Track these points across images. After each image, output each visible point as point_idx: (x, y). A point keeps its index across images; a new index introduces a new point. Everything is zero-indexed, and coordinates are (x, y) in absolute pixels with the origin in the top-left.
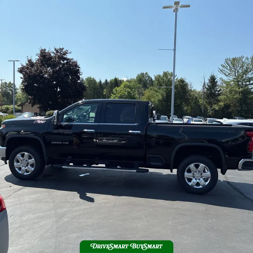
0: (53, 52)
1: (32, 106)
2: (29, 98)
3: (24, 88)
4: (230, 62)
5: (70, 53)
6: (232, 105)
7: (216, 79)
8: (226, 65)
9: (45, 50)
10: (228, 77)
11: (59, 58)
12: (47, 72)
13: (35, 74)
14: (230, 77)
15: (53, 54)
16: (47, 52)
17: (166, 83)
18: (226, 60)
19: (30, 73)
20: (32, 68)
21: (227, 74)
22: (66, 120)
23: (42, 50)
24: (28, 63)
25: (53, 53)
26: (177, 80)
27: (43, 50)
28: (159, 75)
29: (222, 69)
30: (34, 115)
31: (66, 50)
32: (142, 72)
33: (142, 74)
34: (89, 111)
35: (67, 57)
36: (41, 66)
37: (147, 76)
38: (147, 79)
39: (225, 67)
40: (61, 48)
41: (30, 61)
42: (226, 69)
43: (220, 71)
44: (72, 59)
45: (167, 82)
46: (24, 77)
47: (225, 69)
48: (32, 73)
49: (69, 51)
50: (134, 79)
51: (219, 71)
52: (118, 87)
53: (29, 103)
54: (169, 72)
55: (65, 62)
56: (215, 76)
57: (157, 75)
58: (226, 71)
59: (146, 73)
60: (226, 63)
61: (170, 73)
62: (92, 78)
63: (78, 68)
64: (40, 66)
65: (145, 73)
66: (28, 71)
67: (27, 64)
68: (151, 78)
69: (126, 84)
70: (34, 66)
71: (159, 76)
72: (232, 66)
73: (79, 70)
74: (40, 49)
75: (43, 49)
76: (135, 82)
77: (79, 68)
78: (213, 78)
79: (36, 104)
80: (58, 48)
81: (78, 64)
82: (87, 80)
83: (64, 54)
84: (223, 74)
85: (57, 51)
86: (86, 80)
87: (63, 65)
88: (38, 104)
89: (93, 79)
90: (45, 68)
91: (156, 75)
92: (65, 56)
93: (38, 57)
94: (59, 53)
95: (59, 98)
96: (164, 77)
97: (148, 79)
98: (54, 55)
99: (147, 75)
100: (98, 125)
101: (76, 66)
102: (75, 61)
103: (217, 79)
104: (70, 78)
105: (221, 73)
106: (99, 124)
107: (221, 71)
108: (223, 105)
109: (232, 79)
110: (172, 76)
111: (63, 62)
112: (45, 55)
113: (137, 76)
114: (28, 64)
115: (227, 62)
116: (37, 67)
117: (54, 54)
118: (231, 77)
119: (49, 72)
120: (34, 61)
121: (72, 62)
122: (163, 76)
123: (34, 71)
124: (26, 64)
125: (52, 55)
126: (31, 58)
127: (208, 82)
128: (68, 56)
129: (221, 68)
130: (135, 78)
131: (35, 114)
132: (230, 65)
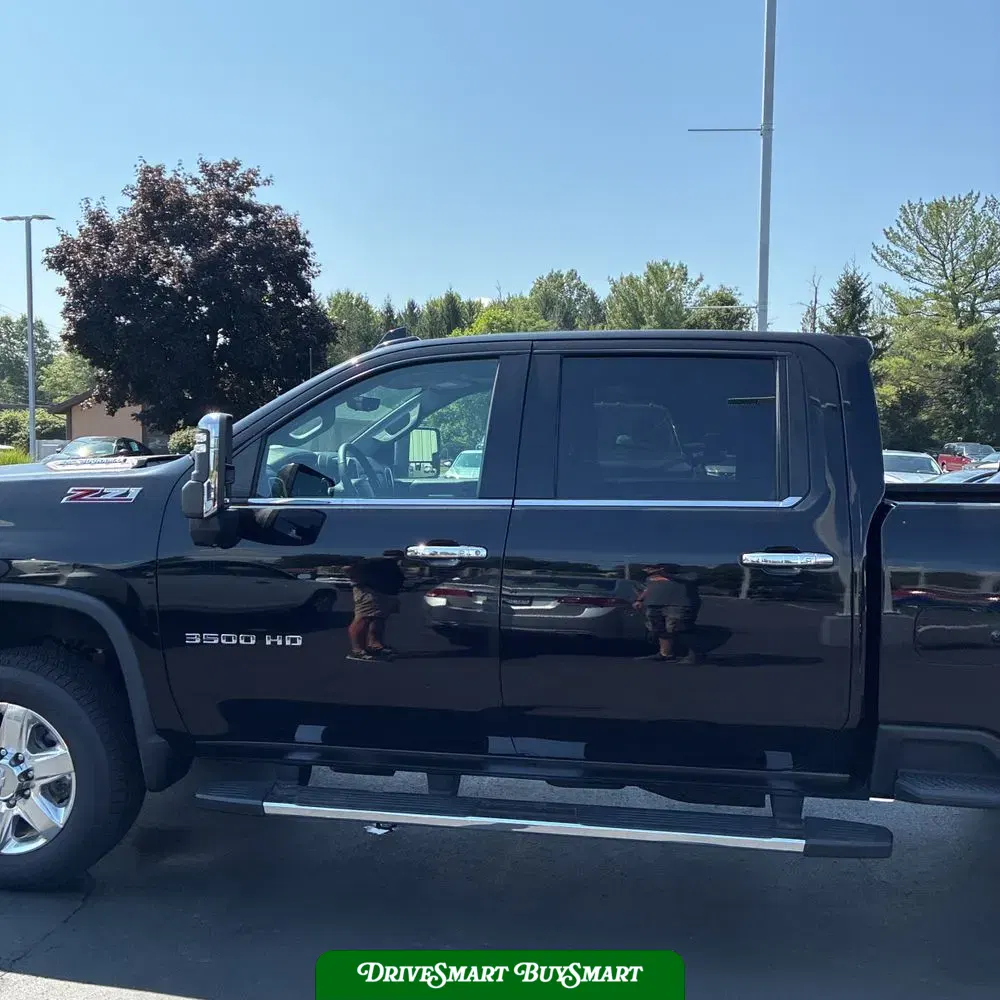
0: (196, 179)
1: (112, 413)
2: (98, 378)
3: (72, 332)
4: (921, 219)
5: (268, 181)
6: (929, 393)
7: (862, 290)
8: (906, 231)
9: (159, 171)
10: (912, 280)
11: (218, 204)
12: (169, 264)
13: (118, 271)
14: (920, 280)
15: (194, 186)
16: (171, 179)
17: (658, 308)
18: (904, 210)
19: (99, 267)
20: (106, 248)
21: (910, 268)
22: (281, 474)
23: (149, 170)
24: (87, 226)
25: (195, 181)
26: (705, 295)
27: (151, 172)
28: (631, 276)
29: (886, 248)
30: (119, 448)
31: (250, 171)
32: (556, 271)
33: (555, 278)
34: (408, 417)
35: (253, 199)
36: (143, 241)
37: (576, 285)
38: (574, 297)
39: (899, 238)
40: (230, 162)
41: (96, 218)
42: (906, 246)
43: (879, 258)
44: (277, 208)
45: (665, 305)
46: (71, 285)
47: (897, 249)
48: (105, 267)
49: (263, 175)
50: (522, 298)
51: (873, 257)
52: (463, 331)
53: (99, 399)
54: (671, 266)
55: (248, 221)
56: (859, 279)
57: (621, 279)
58: (903, 257)
59: (573, 275)
60: (903, 225)
61: (676, 267)
62: (355, 295)
63: (301, 247)
64: (139, 239)
65: (565, 273)
66: (88, 261)
67: (85, 234)
68: (593, 294)
69: (495, 318)
70: (112, 240)
71: (631, 281)
72: (929, 236)
73: (305, 254)
74: (141, 166)
75: (153, 166)
76: (527, 308)
77: (308, 244)
78: (852, 287)
79: (126, 403)
80: (213, 160)
81: (302, 230)
82: (335, 306)
83: (242, 189)
84: (892, 268)
85: (212, 176)
86: (329, 304)
87: (240, 232)
88: (136, 402)
89: (357, 300)
90: (163, 247)
91: (617, 278)
92: (247, 197)
93: (129, 203)
94: (221, 185)
95: (225, 374)
96: (652, 284)
97: (580, 296)
98: (200, 192)
99: (575, 281)
100: (510, 513)
101: (295, 236)
102: (290, 219)
103: (869, 289)
104: (270, 289)
105: (885, 266)
106: (518, 502)
107: (884, 256)
108: (894, 398)
109: (929, 287)
110: (683, 280)
111: (237, 223)
112: (158, 192)
113: (532, 286)
114: (87, 230)
115: (910, 217)
116: (128, 242)
117: (198, 188)
118: (925, 279)
119: (180, 266)
120: (114, 218)
121: (276, 222)
122: (648, 280)
123: (114, 259)
124: (81, 230)
125: (192, 190)
126: (102, 206)
127: (833, 301)
128: (260, 196)
129: (883, 242)
130: (526, 295)
131: (122, 445)
132: (921, 230)
